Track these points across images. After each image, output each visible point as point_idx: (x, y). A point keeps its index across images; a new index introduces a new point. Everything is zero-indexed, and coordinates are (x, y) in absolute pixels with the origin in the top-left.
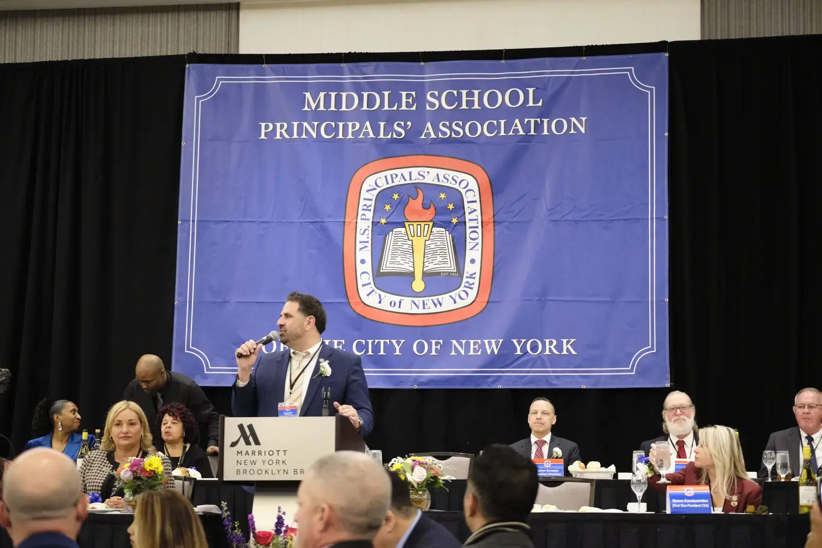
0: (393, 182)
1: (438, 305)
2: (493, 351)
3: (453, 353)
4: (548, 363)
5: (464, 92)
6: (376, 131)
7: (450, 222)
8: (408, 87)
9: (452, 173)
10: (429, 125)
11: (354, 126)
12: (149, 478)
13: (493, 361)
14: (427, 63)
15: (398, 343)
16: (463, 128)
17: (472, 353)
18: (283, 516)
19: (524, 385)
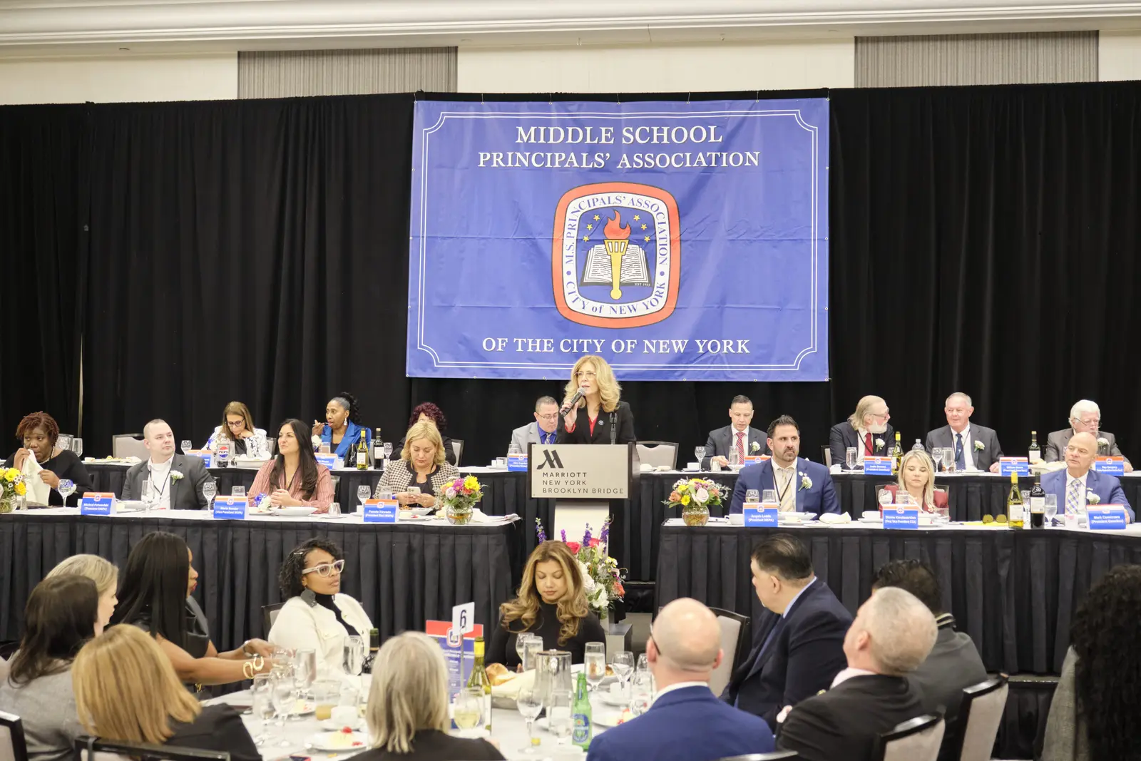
0: (594, 205)
1: (633, 310)
2: (679, 350)
3: (646, 351)
4: (725, 360)
5: (655, 129)
6: (580, 162)
7: (643, 240)
8: (606, 123)
9: (645, 198)
10: (625, 156)
11: (560, 156)
12: (470, 496)
13: (680, 358)
14: (623, 103)
15: (599, 342)
16: (654, 159)
17: (661, 351)
18: (590, 531)
19: (705, 378)
